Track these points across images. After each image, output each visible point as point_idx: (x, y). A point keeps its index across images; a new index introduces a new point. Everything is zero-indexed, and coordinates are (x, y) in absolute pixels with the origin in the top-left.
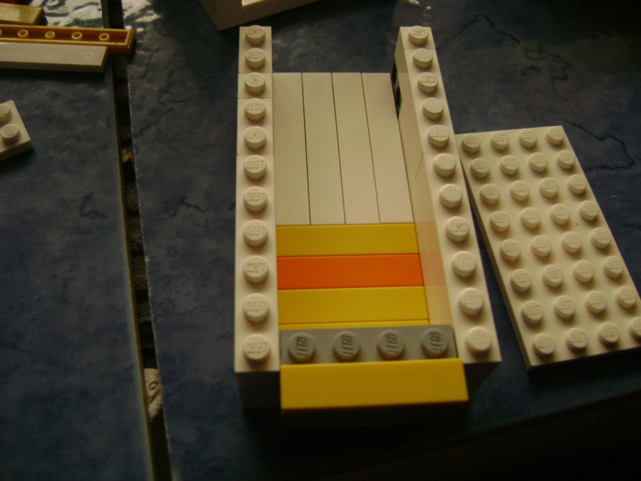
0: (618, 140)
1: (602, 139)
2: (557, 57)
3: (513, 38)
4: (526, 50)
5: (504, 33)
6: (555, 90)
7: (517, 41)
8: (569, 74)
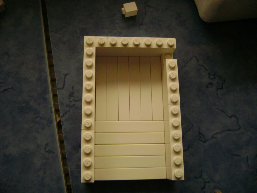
0: (236, 117)
1: (231, 117)
2: (220, 77)
3: (205, 68)
4: (209, 74)
5: (202, 66)
6: (217, 94)
7: (207, 70)
8: (224, 86)
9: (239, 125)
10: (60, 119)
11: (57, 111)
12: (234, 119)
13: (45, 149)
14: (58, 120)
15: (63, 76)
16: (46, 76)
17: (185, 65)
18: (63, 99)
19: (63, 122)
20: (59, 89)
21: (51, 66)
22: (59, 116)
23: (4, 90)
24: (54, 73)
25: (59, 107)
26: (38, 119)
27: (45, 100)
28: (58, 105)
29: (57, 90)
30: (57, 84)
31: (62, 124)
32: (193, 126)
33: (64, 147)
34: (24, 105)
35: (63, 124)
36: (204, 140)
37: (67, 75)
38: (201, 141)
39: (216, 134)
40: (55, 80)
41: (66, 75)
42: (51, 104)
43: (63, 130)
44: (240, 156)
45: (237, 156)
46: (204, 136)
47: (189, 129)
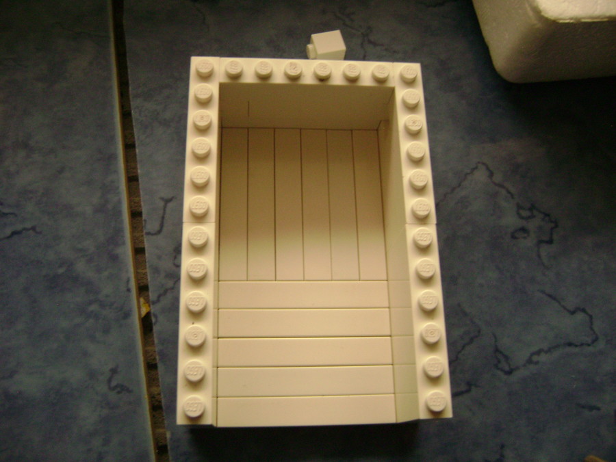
0: (587, 313)
1: (573, 313)
2: (547, 215)
3: (509, 192)
4: (519, 207)
5: (501, 186)
6: (539, 256)
7: (512, 196)
8: (555, 237)
9: (594, 333)
10: (148, 310)
11: (143, 289)
12: (580, 316)
13: (109, 381)
14: (144, 311)
15: (162, 204)
16: (119, 202)
17: (459, 185)
18: (159, 258)
19: (156, 316)
20: (148, 234)
21: (132, 179)
22: (147, 301)
23: (14, 233)
24: (139, 196)
25: (149, 280)
26: (93, 308)
27: (114, 258)
28: (145, 274)
29: (145, 236)
30: (145, 221)
31: (153, 320)
32: (479, 332)
33: (158, 379)
34: (61, 271)
35: (156, 321)
36: (507, 368)
37: (170, 200)
38: (502, 370)
39: (538, 353)
40: (140, 214)
41: (167, 201)
42: (127, 272)
43: (155, 335)
44: (598, 409)
45: (591, 408)
46: (507, 358)
47: (471, 340)
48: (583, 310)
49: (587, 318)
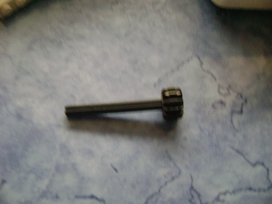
0: (265, 167)
1: (254, 165)
3: (212, 75)
4: (219, 87)
5: (208, 72)
6: (232, 121)
7: (215, 79)
8: (244, 110)
9: (270, 181)
12: (260, 168)
17: (178, 69)
32: (180, 173)
39: (225, 193)
46: (199, 195)
47: (173, 179)
48: (263, 164)
49: (265, 171)
